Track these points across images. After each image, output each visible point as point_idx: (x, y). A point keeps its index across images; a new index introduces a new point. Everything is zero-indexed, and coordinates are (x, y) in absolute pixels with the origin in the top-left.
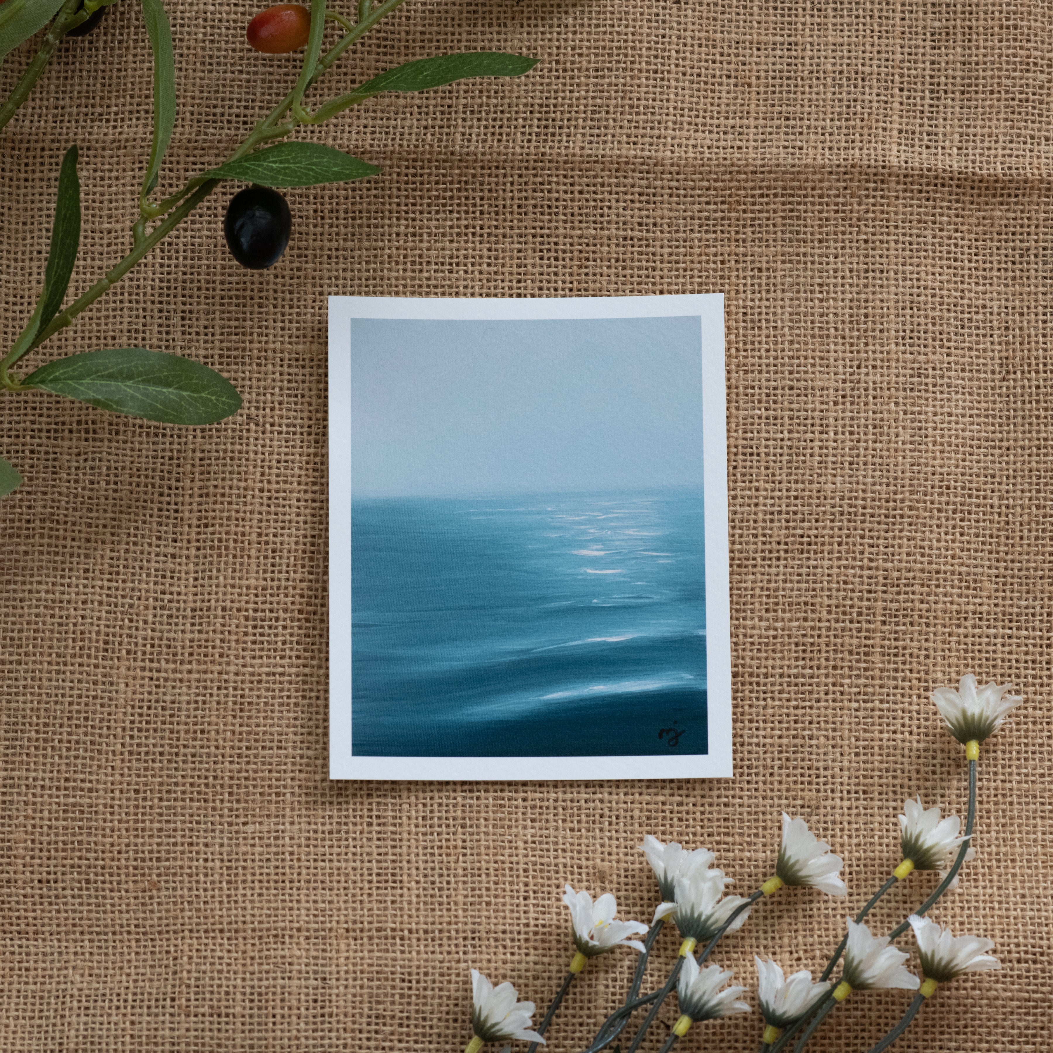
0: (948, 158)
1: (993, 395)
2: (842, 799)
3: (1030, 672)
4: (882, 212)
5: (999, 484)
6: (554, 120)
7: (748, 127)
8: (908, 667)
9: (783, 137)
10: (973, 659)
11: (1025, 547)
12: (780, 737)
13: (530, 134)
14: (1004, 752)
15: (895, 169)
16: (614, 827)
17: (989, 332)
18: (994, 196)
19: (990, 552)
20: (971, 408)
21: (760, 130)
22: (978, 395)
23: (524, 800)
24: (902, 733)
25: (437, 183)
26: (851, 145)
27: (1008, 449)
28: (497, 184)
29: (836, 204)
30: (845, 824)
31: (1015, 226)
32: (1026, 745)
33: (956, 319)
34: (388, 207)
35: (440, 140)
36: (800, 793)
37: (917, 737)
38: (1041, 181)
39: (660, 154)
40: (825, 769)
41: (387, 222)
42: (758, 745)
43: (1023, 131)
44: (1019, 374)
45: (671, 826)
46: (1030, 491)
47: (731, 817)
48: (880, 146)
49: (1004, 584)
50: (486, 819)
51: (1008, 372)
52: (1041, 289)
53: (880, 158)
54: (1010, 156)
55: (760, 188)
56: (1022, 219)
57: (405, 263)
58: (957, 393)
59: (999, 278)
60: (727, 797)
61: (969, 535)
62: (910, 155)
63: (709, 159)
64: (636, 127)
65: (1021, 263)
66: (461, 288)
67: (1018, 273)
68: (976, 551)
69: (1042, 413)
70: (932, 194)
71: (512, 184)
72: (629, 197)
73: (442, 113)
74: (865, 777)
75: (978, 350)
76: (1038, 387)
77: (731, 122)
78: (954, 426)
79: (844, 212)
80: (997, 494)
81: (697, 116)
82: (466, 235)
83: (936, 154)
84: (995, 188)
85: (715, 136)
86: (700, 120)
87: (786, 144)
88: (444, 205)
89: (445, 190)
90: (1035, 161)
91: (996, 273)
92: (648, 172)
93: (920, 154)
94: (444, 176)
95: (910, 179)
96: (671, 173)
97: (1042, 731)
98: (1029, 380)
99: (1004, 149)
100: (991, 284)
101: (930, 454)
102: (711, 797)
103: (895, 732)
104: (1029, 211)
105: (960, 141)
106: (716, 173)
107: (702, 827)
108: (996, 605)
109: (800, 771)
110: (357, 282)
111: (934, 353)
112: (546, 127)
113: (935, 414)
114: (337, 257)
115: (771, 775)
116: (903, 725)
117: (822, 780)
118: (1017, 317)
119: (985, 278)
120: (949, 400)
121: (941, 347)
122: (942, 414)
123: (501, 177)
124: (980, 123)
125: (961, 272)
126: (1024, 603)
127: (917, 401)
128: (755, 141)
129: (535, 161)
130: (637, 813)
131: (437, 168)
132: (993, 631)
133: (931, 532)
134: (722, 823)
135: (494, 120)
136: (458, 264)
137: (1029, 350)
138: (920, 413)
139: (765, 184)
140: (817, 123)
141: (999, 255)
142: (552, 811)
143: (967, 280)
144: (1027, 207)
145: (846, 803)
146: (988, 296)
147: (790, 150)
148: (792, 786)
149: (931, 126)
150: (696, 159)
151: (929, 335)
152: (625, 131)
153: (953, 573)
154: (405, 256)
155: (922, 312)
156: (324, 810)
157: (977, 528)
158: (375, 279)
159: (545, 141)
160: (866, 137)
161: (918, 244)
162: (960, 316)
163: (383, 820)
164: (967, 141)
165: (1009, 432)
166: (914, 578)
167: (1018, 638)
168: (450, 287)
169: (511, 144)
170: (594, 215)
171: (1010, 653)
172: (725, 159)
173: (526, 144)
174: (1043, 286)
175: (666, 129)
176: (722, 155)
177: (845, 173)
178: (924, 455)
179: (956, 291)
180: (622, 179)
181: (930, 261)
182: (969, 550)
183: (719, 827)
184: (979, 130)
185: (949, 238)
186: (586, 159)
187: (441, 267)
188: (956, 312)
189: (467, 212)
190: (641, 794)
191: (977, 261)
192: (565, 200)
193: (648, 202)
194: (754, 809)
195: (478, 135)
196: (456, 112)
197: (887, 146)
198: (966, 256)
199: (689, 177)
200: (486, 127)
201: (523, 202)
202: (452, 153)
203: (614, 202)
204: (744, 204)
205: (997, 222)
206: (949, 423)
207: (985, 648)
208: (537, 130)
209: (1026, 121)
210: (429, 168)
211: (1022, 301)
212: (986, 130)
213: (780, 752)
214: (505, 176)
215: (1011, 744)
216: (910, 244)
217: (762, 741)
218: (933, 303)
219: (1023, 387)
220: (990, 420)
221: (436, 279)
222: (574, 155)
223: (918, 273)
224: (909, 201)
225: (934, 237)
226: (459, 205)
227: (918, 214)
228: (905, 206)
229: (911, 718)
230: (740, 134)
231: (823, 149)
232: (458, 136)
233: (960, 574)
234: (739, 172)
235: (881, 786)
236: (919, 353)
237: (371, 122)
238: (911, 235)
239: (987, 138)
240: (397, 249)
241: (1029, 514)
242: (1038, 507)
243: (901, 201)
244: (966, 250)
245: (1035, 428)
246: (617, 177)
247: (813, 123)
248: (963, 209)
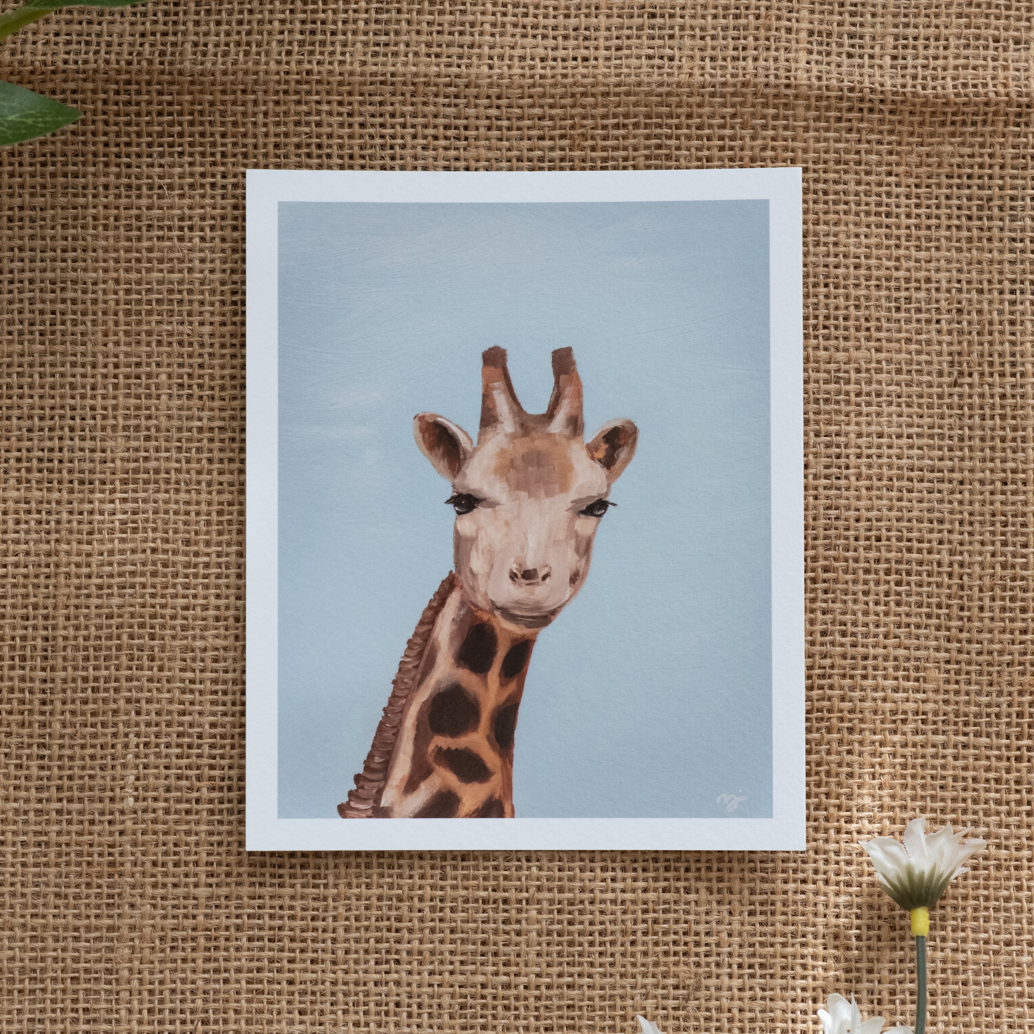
0: (877, 72)
1: (940, 406)
2: (730, 976)
3: (993, 795)
4: (786, 149)
5: (950, 532)
6: (323, 22)
7: (597, 29)
8: (823, 789)
9: (646, 41)
10: (914, 777)
11: (987, 621)
12: (645, 890)
13: (290, 43)
14: (955, 908)
15: (804, 89)
16: (415, 1020)
17: (935, 317)
18: (943, 124)
19: (938, 628)
20: (910, 426)
21: (615, 33)
22: (920, 406)
23: (291, 982)
24: (814, 882)
25: (160, 114)
26: (742, 54)
27: (961, 483)
28: (244, 114)
29: (721, 138)
30: (735, 1011)
31: (971, 167)
32: (987, 898)
33: (888, 298)
34: (91, 148)
35: (162, 54)
36: (673, 969)
37: (834, 888)
38: (1008, 104)
39: (473, 71)
40: (707, 934)
41: (91, 169)
42: (614, 902)
43: (983, 31)
44: (976, 376)
45: (494, 1017)
46: (993, 543)
47: (578, 1003)
48: (782, 54)
49: (958, 673)
50: (236, 1012)
51: (961, 374)
52: (1008, 256)
53: (782, 73)
54: (966, 67)
55: (615, 116)
56: (981, 155)
57: (117, 228)
58: (890, 404)
59: (949, 239)
60: (571, 975)
61: (909, 604)
62: (824, 67)
63: (542, 77)
64: (439, 32)
65: (980, 218)
66: (197, 263)
67: (975, 232)
68: (918, 627)
69: (1010, 434)
70: (855, 124)
71: (266, 114)
72: (430, 131)
73: (166, 14)
74: (762, 944)
75: (919, 342)
76: (1003, 396)
77: (573, 21)
78: (886, 451)
79: (732, 148)
80: (946, 546)
81: (526, 15)
82: (203, 186)
83: (861, 66)
84: (945, 113)
85: (550, 43)
86: (529, 20)
87: (651, 52)
88: (171, 145)
89: (171, 124)
90: (1001, 73)
91: (944, 233)
92: (456, 96)
93: (839, 66)
94: (170, 104)
95: (824, 103)
96: (489, 97)
97: (1008, 879)
98: (991, 385)
99: (957, 57)
100: (937, 248)
101: (852, 493)
102: (549, 975)
103: (804, 881)
104: (992, 145)
105: (895, 47)
106: (553, 97)
107: (537, 1018)
108: (946, 702)
109: (673, 937)
110: (50, 254)
111: (858, 348)
112: (313, 32)
113: (859, 435)
114: (21, 219)
115: (633, 943)
116: (816, 872)
117: (703, 949)
118: (974, 295)
119: (929, 240)
120: (878, 414)
121: (868, 339)
122: (868, 435)
123: (250, 106)
124: (922, 20)
125: (895, 232)
126: (984, 699)
127: (834, 417)
128: (607, 48)
129: (298, 82)
130: (446, 1000)
131: (160, 93)
132: (940, 738)
133: (855, 601)
134: (565, 1012)
135: (240, 22)
136: (191, 228)
137: (991, 343)
138: (838, 434)
139: (620, 109)
140: (693, 22)
141: (949, 207)
142: (329, 998)
143: (904, 243)
144: (989, 140)
145: (736, 983)
146: (933, 264)
147: (657, 61)
148: (662, 959)
149: (854, 25)
150: (523, 76)
151: (851, 323)
152: (424, 38)
153: (886, 659)
154: (117, 219)
155: (841, 291)
156: (11, 1001)
157: (919, 594)
158: (74, 250)
159: (311, 53)
160: (762, 42)
161: (836, 193)
162: (895, 294)
163: (92, 1016)
164: (905, 47)
165: (962, 459)
166: (832, 667)
167: (975, 747)
168: (181, 261)
169: (263, 59)
170: (382, 158)
171: (965, 768)
172: (565, 76)
173: (284, 58)
174: (1011, 251)
175: (481, 34)
176: (560, 71)
177: (733, 94)
178: (845, 493)
179: (889, 259)
180: (420, 107)
181: (852, 217)
182: (908, 625)
183: (561, 1017)
184: (922, 31)
185: (880, 184)
186: (369, 79)
187: (166, 233)
188: (888, 289)
189: (203, 154)
190: (452, 973)
191: (918, 216)
192: (340, 137)
193: (458, 138)
194: (608, 992)
195: (217, 45)
196: (185, 13)
197: (791, 55)
198: (902, 210)
199: (515, 102)
200: (228, 34)
201: (282, 140)
202: (181, 73)
203: (409, 139)
204: (593, 138)
205: (946, 160)
206: (879, 447)
207: (931, 761)
208: (299, 37)
209: (987, 16)
210: (148, 93)
211: (981, 272)
212: (932, 31)
213: (645, 911)
214: (255, 103)
215: (965, 898)
216: (825, 193)
217: (621, 896)
218: (857, 278)
219: (982, 396)
220: (937, 441)
221: (161, 250)
222: (351, 74)
223: (835, 235)
224: (824, 134)
225: (859, 183)
226: (191, 144)
227: (837, 151)
228: (818, 140)
229: (827, 861)
230: (586, 38)
231: (703, 59)
232: (188, 47)
233: (896, 659)
234: (583, 94)
235: (784, 957)
236: (837, 349)
237: (64, 28)
238: (826, 181)
239: (933, 43)
240: (106, 207)
241: (992, 576)
242: (1004, 566)
243: (811, 134)
244: (903, 201)
245: (999, 454)
246: (413, 104)
247: (688, 21)
248: (900, 144)
